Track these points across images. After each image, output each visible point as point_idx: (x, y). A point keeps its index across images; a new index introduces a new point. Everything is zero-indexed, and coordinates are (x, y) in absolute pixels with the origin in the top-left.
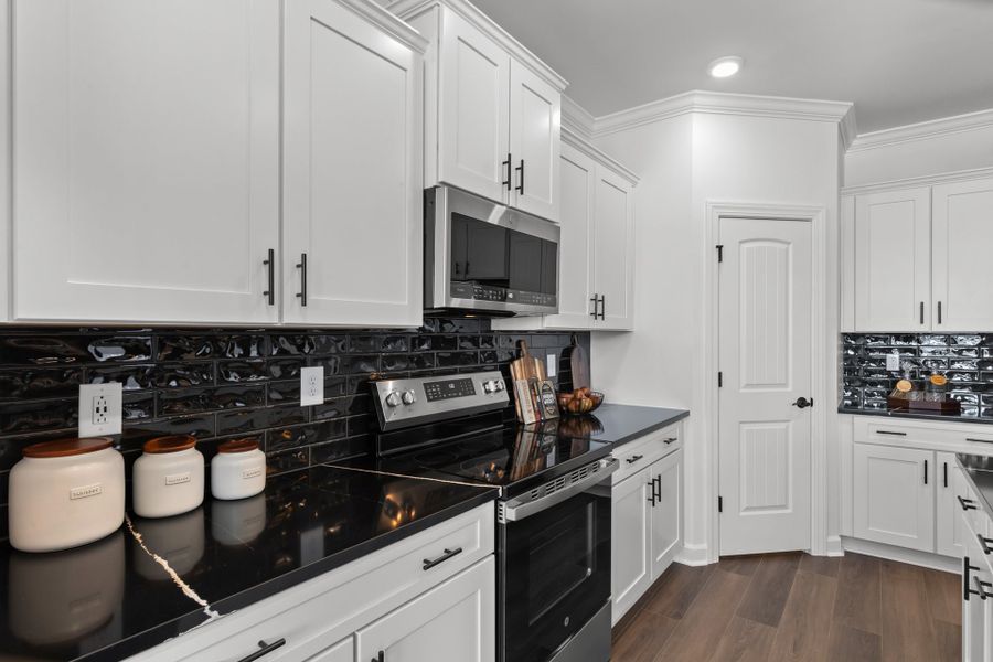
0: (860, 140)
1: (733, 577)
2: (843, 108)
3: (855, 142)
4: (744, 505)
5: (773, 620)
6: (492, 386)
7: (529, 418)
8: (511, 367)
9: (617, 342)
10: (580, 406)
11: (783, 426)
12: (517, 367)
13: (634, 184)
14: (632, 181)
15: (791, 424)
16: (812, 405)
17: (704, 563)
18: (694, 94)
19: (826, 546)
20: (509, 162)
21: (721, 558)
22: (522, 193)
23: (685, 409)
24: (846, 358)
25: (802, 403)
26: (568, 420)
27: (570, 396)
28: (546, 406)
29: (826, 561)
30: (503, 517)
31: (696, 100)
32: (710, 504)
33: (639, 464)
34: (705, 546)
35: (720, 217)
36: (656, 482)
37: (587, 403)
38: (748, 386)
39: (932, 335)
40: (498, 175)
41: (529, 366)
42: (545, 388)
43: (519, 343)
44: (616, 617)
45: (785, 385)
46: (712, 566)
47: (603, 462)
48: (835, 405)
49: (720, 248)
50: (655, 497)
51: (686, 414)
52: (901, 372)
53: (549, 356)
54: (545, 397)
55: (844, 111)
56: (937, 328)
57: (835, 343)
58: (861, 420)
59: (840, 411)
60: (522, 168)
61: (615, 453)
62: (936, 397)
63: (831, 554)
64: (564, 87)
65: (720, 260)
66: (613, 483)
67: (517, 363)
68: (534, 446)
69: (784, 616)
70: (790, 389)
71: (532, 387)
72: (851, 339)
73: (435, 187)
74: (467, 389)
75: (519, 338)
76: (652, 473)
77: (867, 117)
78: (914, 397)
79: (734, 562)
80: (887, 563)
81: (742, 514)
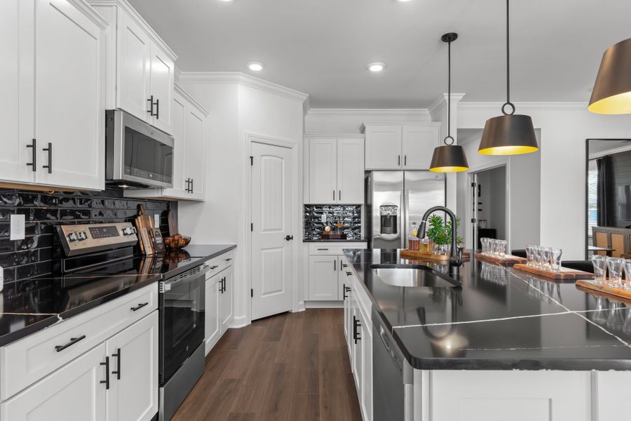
0: (311, 111)
1: (259, 328)
2: (305, 96)
3: (309, 112)
4: (263, 292)
5: (278, 339)
6: (128, 231)
7: (149, 251)
8: (136, 220)
9: (196, 208)
10: (177, 244)
11: (280, 250)
12: (140, 220)
13: (206, 116)
14: (205, 114)
15: (283, 249)
16: (292, 238)
17: (244, 325)
18: (240, 74)
19: (298, 307)
20: (152, 100)
21: (252, 321)
22: (158, 118)
23: (235, 244)
24: (306, 217)
25: (288, 238)
26: (170, 253)
27: (171, 239)
28: (158, 244)
29: (298, 314)
30: (163, 289)
31: (241, 77)
32: (247, 293)
33: (216, 270)
34: (244, 316)
35: (252, 142)
36: (223, 281)
37: (182, 242)
38: (265, 230)
39: (337, 206)
40: (146, 106)
41: (146, 220)
42: (157, 234)
43: (139, 206)
44: (207, 351)
45: (281, 230)
46: (248, 326)
47: (202, 267)
48: (302, 239)
49: (252, 158)
50: (223, 289)
51: (235, 246)
52: (327, 223)
53: (155, 215)
54: (157, 239)
55: (306, 98)
56: (339, 203)
57: (302, 209)
58: (312, 245)
59: (304, 241)
60: (157, 104)
61: (207, 263)
62: (339, 233)
63: (300, 310)
64: (175, 59)
65: (252, 164)
66: (206, 278)
67: (139, 218)
68: (151, 269)
69: (283, 336)
70: (283, 231)
71: (149, 233)
72: (308, 207)
73: (114, 110)
74: (114, 232)
75: (140, 203)
76: (221, 276)
77: (315, 102)
78: (331, 233)
79: (258, 322)
80: (322, 309)
81: (262, 297)
